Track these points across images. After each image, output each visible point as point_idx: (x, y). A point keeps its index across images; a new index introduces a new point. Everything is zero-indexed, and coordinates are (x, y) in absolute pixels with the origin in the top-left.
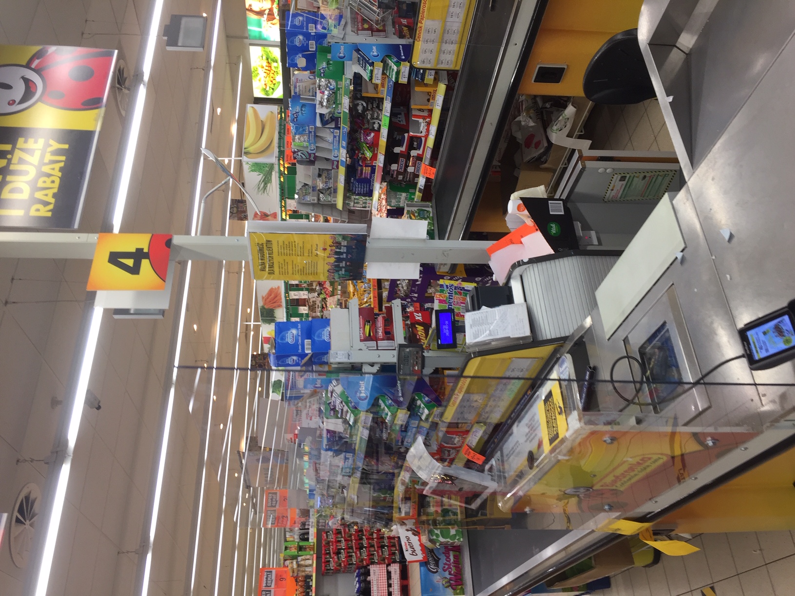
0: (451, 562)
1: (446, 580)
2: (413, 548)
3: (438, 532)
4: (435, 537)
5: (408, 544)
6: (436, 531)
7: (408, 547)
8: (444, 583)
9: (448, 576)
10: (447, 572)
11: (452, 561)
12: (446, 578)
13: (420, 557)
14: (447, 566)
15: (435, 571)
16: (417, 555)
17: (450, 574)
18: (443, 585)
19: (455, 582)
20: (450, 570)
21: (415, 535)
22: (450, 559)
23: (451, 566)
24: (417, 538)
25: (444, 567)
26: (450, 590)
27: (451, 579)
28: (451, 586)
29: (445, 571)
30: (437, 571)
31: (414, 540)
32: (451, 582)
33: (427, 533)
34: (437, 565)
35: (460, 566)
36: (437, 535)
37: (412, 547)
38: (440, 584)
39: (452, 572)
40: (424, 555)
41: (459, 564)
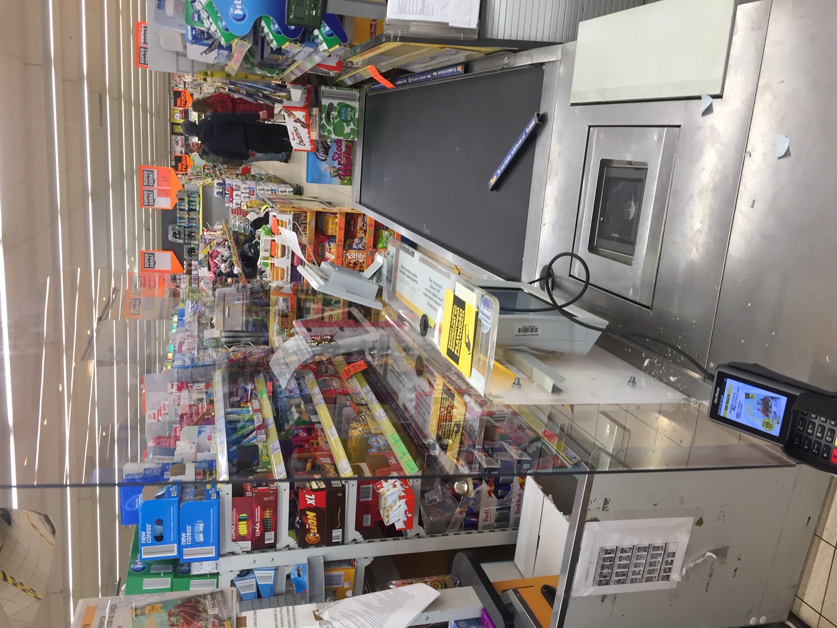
0: (342, 152)
1: (335, 169)
2: (301, 139)
3: (331, 128)
4: (326, 134)
5: (295, 134)
6: (328, 128)
7: (296, 137)
8: (332, 172)
9: (338, 166)
10: (337, 162)
11: (343, 150)
12: (334, 167)
13: (308, 147)
14: (337, 156)
15: (324, 158)
16: (304, 145)
17: (339, 163)
18: (331, 173)
19: (344, 172)
20: (340, 160)
21: (304, 127)
22: (341, 149)
23: (342, 156)
24: (306, 130)
25: (334, 156)
26: (337, 179)
27: (339, 169)
28: (339, 175)
29: (334, 160)
30: (326, 160)
31: (303, 132)
32: (340, 172)
33: (318, 129)
34: (326, 153)
35: (351, 157)
36: (329, 132)
37: (300, 137)
38: (328, 172)
39: (342, 163)
40: (313, 147)
41: (351, 155)
